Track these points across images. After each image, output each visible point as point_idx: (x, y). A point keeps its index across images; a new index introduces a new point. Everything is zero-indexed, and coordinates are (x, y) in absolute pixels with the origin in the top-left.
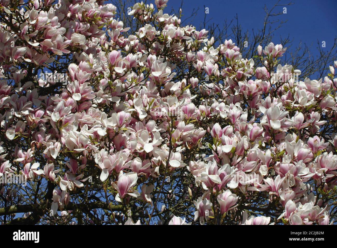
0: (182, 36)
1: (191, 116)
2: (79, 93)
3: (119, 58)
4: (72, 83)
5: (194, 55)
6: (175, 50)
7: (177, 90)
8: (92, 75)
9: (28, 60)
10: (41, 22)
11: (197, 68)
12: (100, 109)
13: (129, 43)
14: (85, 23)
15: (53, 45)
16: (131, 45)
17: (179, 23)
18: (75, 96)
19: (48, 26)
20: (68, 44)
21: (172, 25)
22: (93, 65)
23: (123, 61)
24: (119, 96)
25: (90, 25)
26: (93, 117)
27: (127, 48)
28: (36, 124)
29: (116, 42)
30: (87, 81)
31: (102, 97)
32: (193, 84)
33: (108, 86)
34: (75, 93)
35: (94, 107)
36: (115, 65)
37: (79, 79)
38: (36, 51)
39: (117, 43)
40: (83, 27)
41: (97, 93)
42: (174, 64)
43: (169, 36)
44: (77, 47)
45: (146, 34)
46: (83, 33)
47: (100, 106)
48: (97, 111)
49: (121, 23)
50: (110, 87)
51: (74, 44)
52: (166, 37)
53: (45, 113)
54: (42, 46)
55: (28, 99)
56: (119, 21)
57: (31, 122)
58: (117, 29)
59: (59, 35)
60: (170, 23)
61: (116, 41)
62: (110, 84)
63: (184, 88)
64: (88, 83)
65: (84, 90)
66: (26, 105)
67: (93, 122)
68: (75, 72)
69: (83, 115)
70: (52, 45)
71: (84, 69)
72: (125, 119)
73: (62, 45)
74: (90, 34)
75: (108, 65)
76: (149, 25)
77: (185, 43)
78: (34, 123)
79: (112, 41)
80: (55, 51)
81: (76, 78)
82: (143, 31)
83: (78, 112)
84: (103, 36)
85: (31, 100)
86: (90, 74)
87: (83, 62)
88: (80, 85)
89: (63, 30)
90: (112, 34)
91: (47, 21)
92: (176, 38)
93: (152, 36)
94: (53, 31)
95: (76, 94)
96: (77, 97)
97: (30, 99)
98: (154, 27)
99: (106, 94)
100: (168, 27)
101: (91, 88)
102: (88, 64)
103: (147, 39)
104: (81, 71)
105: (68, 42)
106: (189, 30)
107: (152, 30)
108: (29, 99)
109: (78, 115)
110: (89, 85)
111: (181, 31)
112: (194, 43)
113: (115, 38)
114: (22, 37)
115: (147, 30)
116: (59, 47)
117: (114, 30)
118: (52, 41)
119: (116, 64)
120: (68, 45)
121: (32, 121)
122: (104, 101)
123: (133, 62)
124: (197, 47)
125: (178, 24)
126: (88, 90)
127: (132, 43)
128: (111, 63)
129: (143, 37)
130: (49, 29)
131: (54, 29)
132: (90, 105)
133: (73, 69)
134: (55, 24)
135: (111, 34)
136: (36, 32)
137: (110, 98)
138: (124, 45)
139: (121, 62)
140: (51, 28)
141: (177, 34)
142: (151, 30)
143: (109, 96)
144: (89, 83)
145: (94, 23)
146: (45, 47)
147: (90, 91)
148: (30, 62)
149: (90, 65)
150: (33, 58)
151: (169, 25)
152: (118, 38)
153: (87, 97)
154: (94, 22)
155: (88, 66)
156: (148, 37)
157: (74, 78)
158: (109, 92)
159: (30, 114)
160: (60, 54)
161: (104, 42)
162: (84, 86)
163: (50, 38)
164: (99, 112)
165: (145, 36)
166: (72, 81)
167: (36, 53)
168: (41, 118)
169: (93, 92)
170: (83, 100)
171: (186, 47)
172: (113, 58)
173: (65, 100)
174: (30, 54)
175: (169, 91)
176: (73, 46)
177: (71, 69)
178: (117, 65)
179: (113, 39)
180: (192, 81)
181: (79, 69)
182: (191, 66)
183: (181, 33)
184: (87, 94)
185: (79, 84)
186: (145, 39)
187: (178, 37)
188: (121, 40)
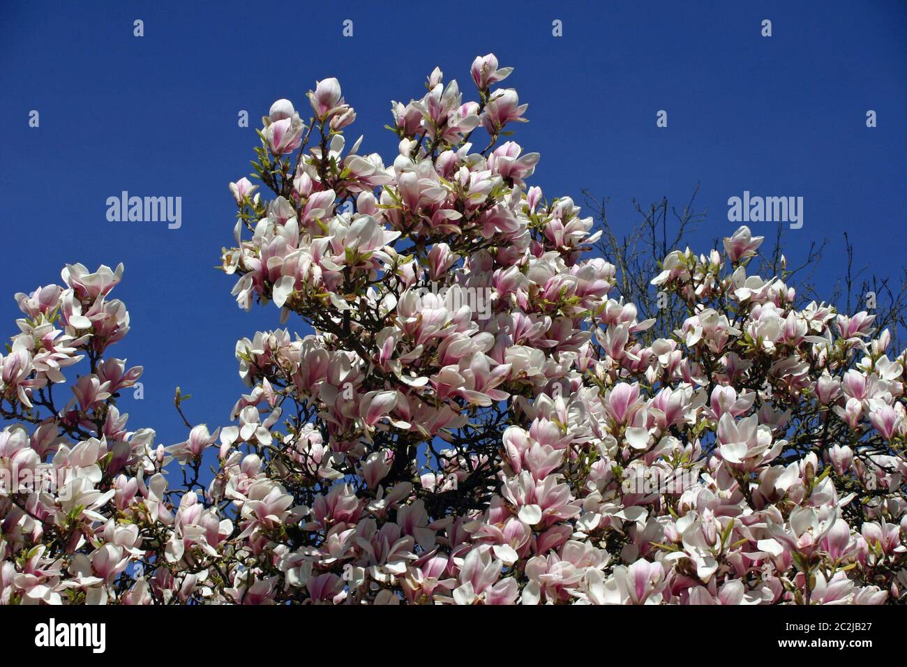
0: (803, 335)
1: (839, 555)
2: (535, 506)
3: (635, 403)
4: (516, 478)
5: (836, 382)
6: (786, 373)
7: (796, 487)
8: (566, 455)
9: (403, 425)
10: (431, 323)
11: (848, 419)
12: (596, 544)
13: (653, 360)
14: (538, 316)
15: (464, 380)
16: (660, 366)
17: (792, 300)
18: (527, 512)
19: (448, 331)
20: (504, 374)
21: (770, 305)
22: (566, 426)
23: (645, 410)
24: (642, 505)
25: (553, 319)
26: (577, 567)
27: (651, 374)
28: (427, 597)
29: (621, 360)
30: (555, 471)
31: (598, 512)
32: (839, 464)
33: (612, 480)
34: (525, 505)
35: (580, 540)
36: (626, 421)
37: (533, 468)
38: (420, 401)
39: (624, 362)
40: (535, 328)
41: (585, 500)
42: (784, 409)
43: (767, 338)
44: (522, 381)
45: (704, 334)
46: (536, 342)
47: (594, 536)
48: (587, 550)
49: (630, 309)
50: (617, 482)
51: (516, 374)
52: (760, 340)
53: (451, 563)
54: (436, 384)
55: (403, 529)
56: (624, 304)
57: (414, 592)
58: (620, 326)
59: (477, 353)
60: (763, 299)
61: (618, 357)
62: (616, 474)
63: (813, 479)
64: (558, 475)
65: (548, 496)
66: (396, 547)
67: (580, 579)
68: (520, 449)
69: (552, 563)
70: (461, 380)
71: (545, 440)
72: (651, 582)
73: (486, 378)
74: (553, 343)
75: (608, 422)
76: (711, 311)
77: (810, 350)
78: (422, 592)
79: (608, 357)
80: (472, 395)
81: (525, 466)
82: (695, 327)
83: (538, 556)
84: (585, 348)
85: (410, 532)
86: (562, 451)
87: (540, 420)
88: (536, 482)
89: (488, 338)
90: (607, 340)
91: (444, 319)
92: (785, 342)
93: (720, 339)
94: (460, 345)
95: (528, 507)
96: (530, 516)
97: (408, 530)
98: (725, 316)
99: (609, 501)
100: (760, 313)
101: (566, 487)
102: (553, 425)
103: (706, 348)
104: (537, 445)
105: (503, 369)
106: (819, 317)
107: (720, 324)
108: (405, 530)
109: (538, 564)
110: (560, 481)
111: (798, 322)
112: (834, 348)
113: (616, 349)
114: (382, 367)
115: (707, 325)
116: (479, 385)
117: (612, 330)
118: (461, 371)
119: (629, 419)
120: (504, 377)
121: (415, 589)
122: (606, 521)
123: (674, 412)
124: (844, 358)
125: (789, 302)
126: (558, 494)
127: (664, 359)
128: (615, 418)
129: (696, 345)
130: (451, 339)
131: (463, 337)
132: (567, 535)
133: (513, 442)
134: (463, 325)
135: (605, 341)
136: (419, 350)
137: (619, 510)
138: (642, 367)
139: (641, 412)
140: (457, 336)
141: (787, 331)
142: (717, 323)
143: (617, 505)
144: (562, 476)
145: (563, 314)
146: (443, 388)
147: (564, 496)
148: (406, 430)
149: (560, 428)
150: (412, 418)
151: (762, 305)
152: (625, 350)
153: (559, 514)
154: (563, 310)
155: (556, 431)
156: (709, 341)
157: (519, 465)
158: (616, 497)
159: (411, 568)
160: (485, 402)
161: (587, 361)
162: (548, 485)
163: (454, 361)
164: (594, 552)
165: (701, 340)
166: (515, 474)
167: (420, 405)
168: (439, 579)
169: (572, 498)
170: (547, 524)
171: (812, 360)
172: (620, 405)
173: (500, 527)
174: (405, 407)
175: (772, 491)
176: (513, 381)
177: (510, 443)
178: (633, 420)
179: (611, 353)
180: (835, 456)
181: (532, 440)
182: (828, 412)
183: (798, 327)
184: (556, 506)
185: (534, 482)
186: (701, 348)
187: (792, 338)
188: (632, 352)
